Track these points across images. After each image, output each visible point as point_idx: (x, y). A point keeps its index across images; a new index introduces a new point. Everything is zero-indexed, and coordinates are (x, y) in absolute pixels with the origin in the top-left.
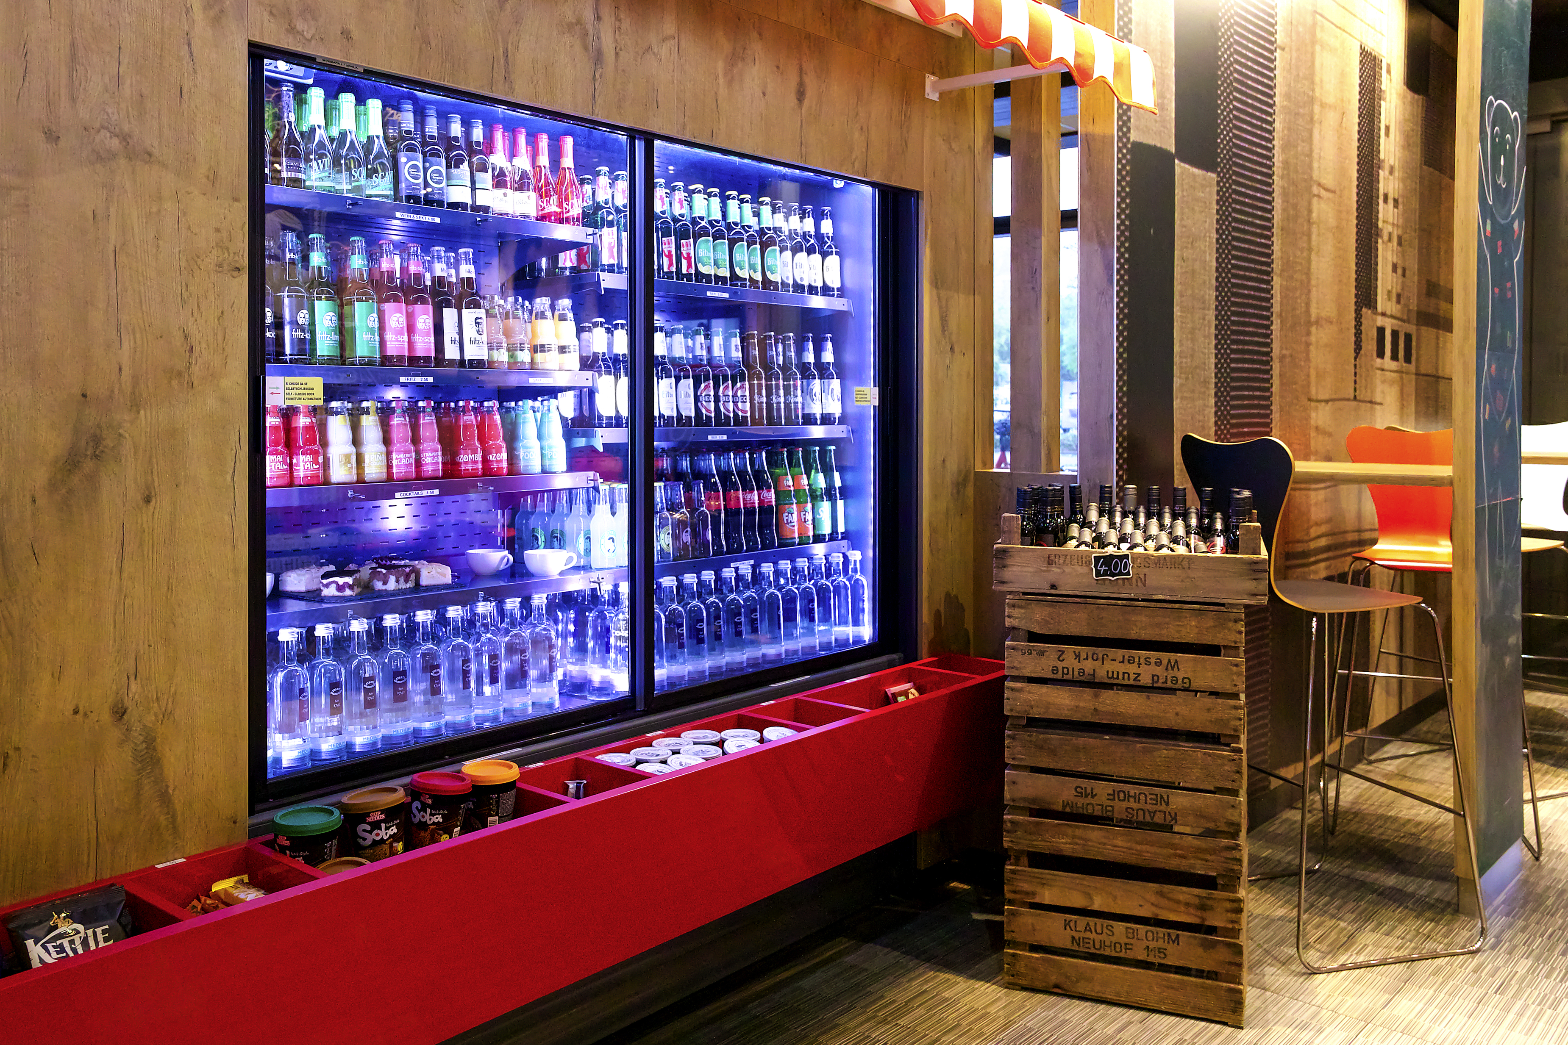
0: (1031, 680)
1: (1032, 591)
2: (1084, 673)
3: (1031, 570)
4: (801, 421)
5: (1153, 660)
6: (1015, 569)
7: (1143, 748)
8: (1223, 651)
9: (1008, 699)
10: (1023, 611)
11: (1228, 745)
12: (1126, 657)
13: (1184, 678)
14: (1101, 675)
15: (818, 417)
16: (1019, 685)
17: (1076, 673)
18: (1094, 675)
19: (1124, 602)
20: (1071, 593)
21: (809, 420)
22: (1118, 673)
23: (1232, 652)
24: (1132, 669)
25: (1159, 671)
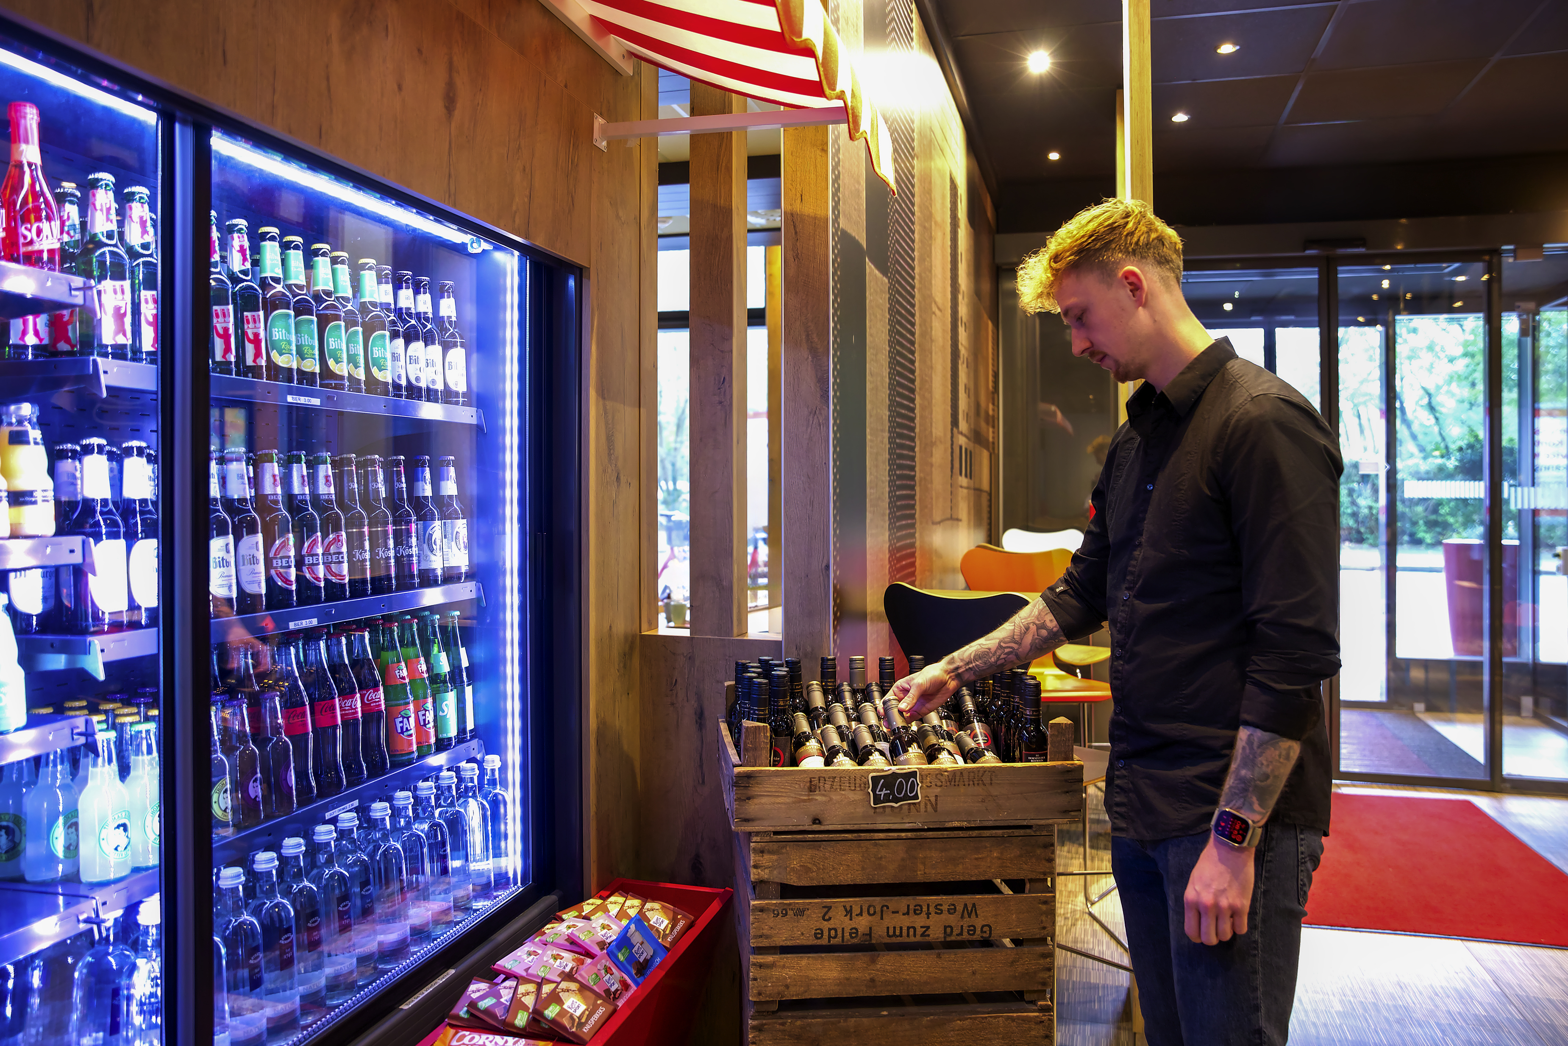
0: (785, 950)
1: (786, 829)
2: (857, 933)
3: (787, 800)
4: (417, 580)
5: (945, 907)
6: (764, 800)
7: (931, 1021)
8: (1028, 886)
9: (755, 979)
10: (775, 857)
11: (1033, 1002)
12: (912, 907)
13: (983, 926)
14: (880, 934)
15: (439, 572)
16: (769, 959)
17: (847, 935)
18: (870, 935)
19: (909, 834)
20: (839, 827)
21: (428, 580)
22: (901, 928)
23: (1038, 885)
24: (919, 921)
25: (952, 920)
